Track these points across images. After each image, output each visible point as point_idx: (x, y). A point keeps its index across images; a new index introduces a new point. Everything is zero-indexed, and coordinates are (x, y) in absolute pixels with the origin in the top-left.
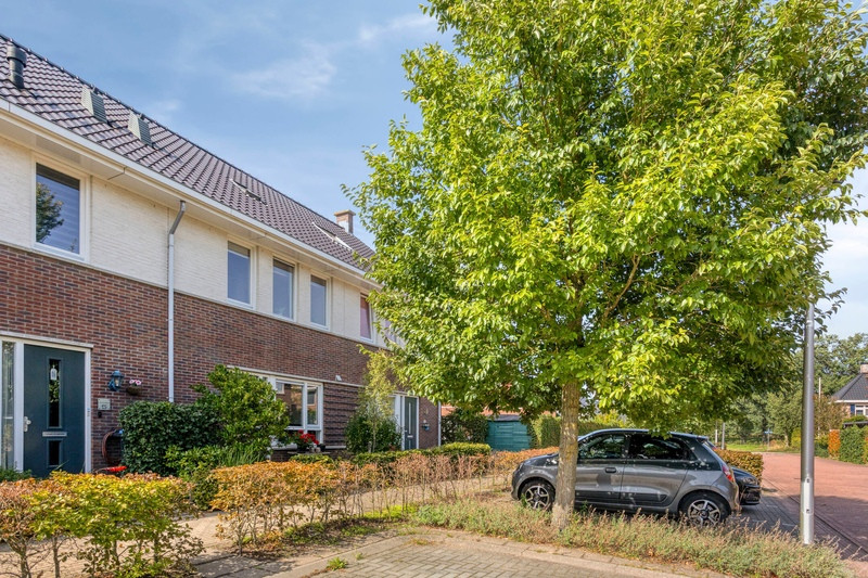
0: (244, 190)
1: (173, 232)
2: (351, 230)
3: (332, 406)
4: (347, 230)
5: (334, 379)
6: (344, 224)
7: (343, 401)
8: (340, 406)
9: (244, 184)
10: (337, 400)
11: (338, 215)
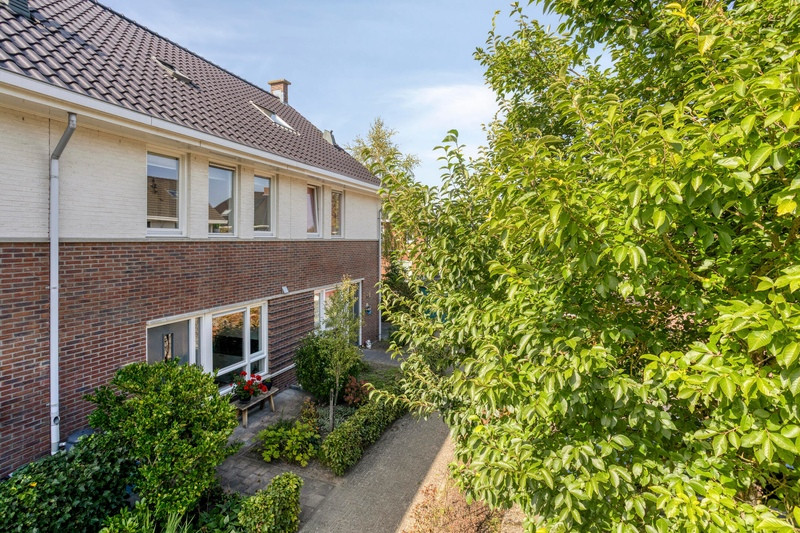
0: (170, 72)
1: (57, 155)
2: (286, 99)
3: (278, 325)
4: (282, 100)
5: (281, 291)
6: (278, 93)
7: (289, 314)
8: (288, 321)
9: (170, 62)
10: (284, 315)
11: (272, 84)
